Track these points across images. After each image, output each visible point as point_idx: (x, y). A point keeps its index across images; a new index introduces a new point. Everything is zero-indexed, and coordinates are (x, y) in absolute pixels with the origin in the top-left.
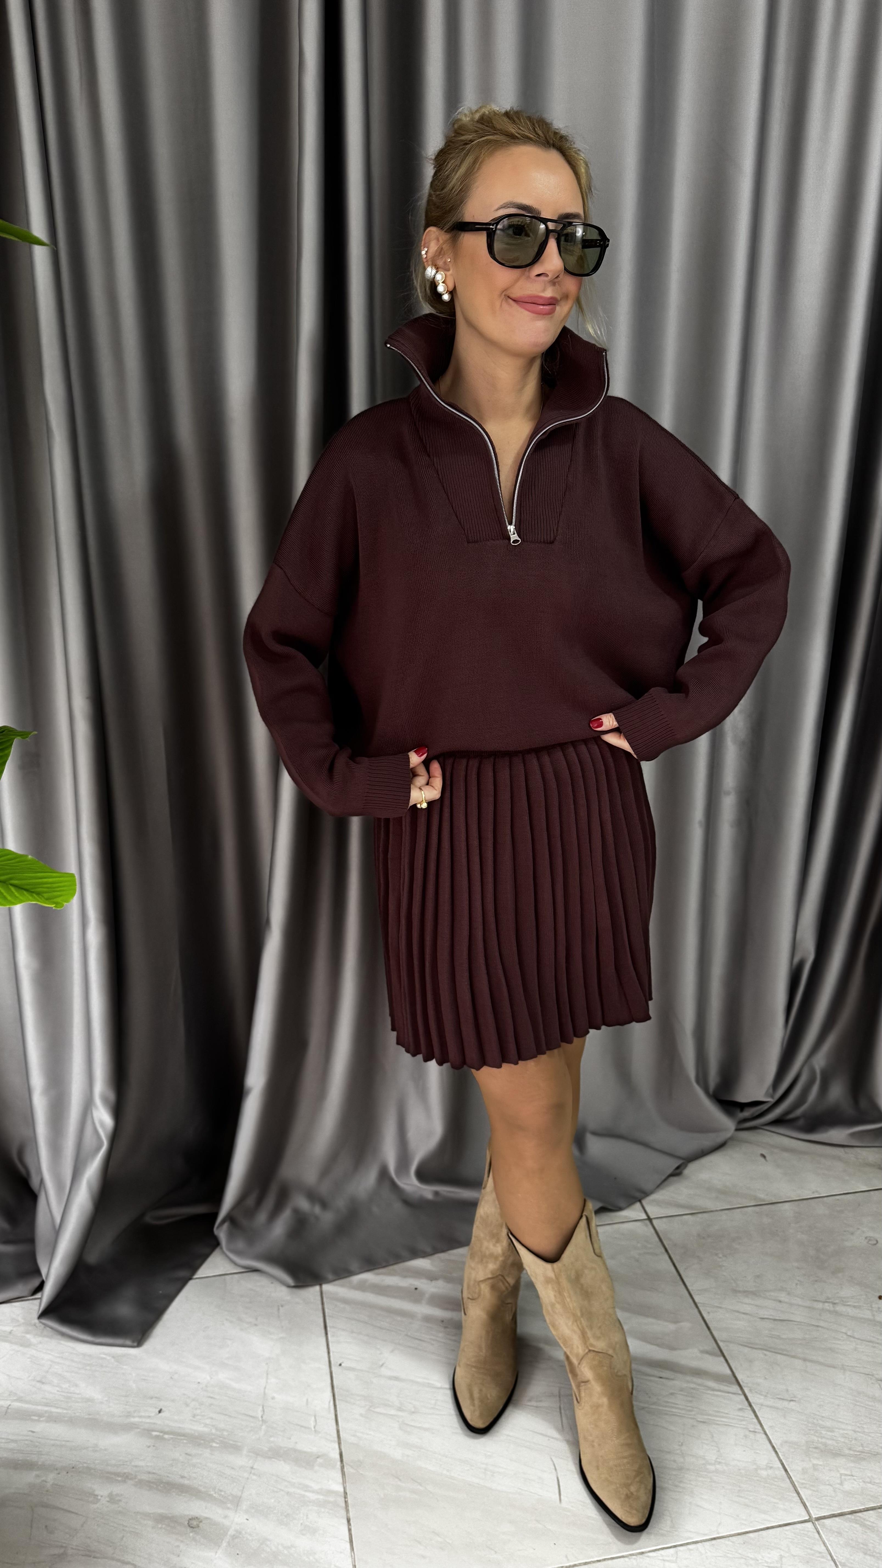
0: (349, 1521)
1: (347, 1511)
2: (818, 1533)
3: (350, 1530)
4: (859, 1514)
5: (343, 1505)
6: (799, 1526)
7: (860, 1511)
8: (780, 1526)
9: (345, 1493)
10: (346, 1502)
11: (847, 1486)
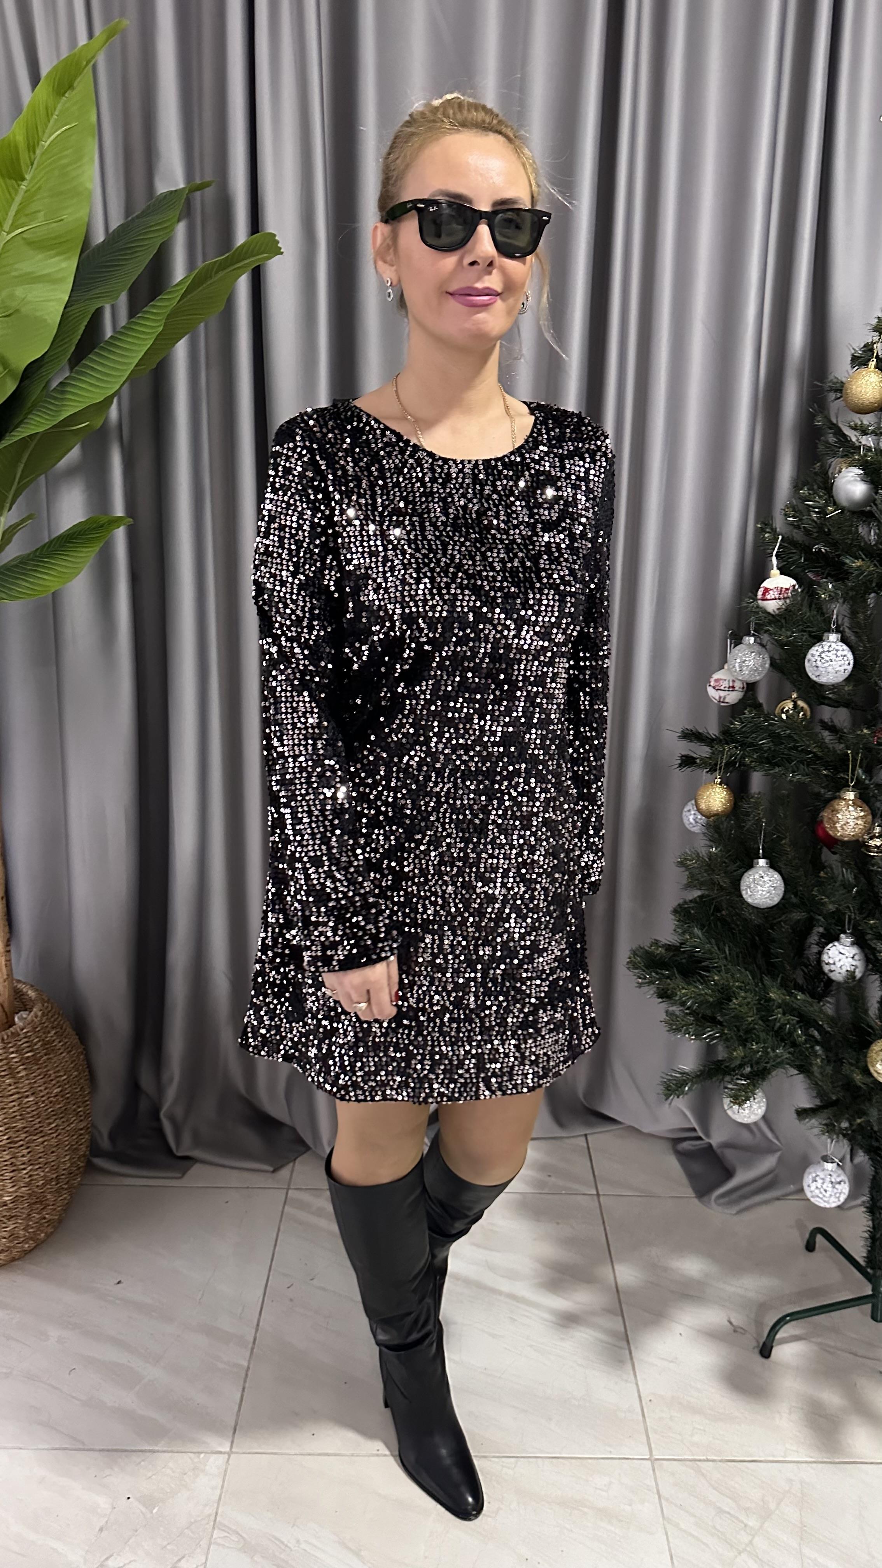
0: (244, 1389)
1: (245, 1382)
2: (654, 1470)
3: (242, 1396)
4: (699, 1463)
5: (243, 1375)
6: (637, 1461)
7: (700, 1460)
8: (620, 1459)
9: (248, 1368)
10: (247, 1375)
11: (696, 1439)
